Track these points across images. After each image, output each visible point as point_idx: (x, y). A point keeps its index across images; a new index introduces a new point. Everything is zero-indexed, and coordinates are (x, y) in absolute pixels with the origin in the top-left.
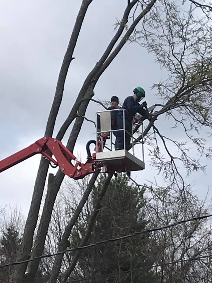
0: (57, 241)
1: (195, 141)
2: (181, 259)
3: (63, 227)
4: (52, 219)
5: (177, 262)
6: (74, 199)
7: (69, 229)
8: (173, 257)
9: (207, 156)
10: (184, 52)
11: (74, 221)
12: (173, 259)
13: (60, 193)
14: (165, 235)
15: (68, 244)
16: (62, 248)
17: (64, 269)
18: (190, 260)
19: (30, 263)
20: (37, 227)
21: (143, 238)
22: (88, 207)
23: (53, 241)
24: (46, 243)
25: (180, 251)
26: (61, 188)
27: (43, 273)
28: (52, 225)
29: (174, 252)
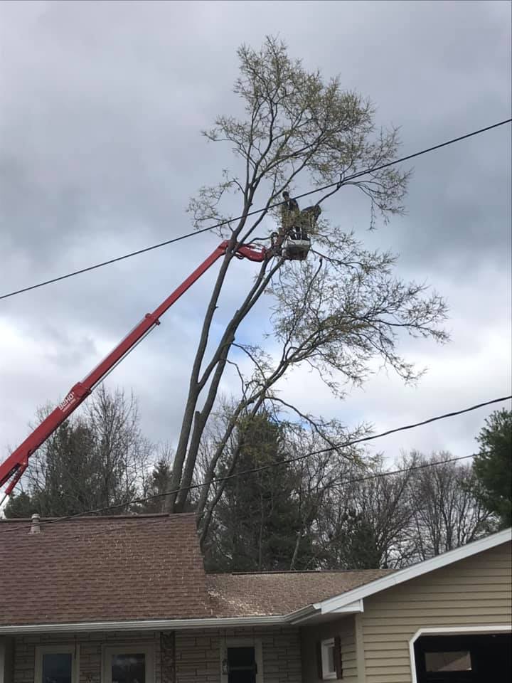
0: (204, 472)
1: (330, 385)
2: (317, 486)
3: (209, 460)
4: (199, 452)
5: (313, 489)
6: (219, 434)
7: (214, 461)
8: (309, 485)
9: (341, 398)
10: (319, 306)
11: (219, 454)
12: (309, 488)
13: (207, 429)
14: (302, 466)
15: (213, 475)
16: (208, 479)
17: (211, 498)
18: (325, 488)
19: (179, 494)
20: (187, 452)
21: (283, 468)
22: (232, 442)
23: (200, 474)
24: (194, 475)
25: (316, 480)
26: (207, 423)
27: (193, 502)
28: (199, 458)
29: (310, 480)
